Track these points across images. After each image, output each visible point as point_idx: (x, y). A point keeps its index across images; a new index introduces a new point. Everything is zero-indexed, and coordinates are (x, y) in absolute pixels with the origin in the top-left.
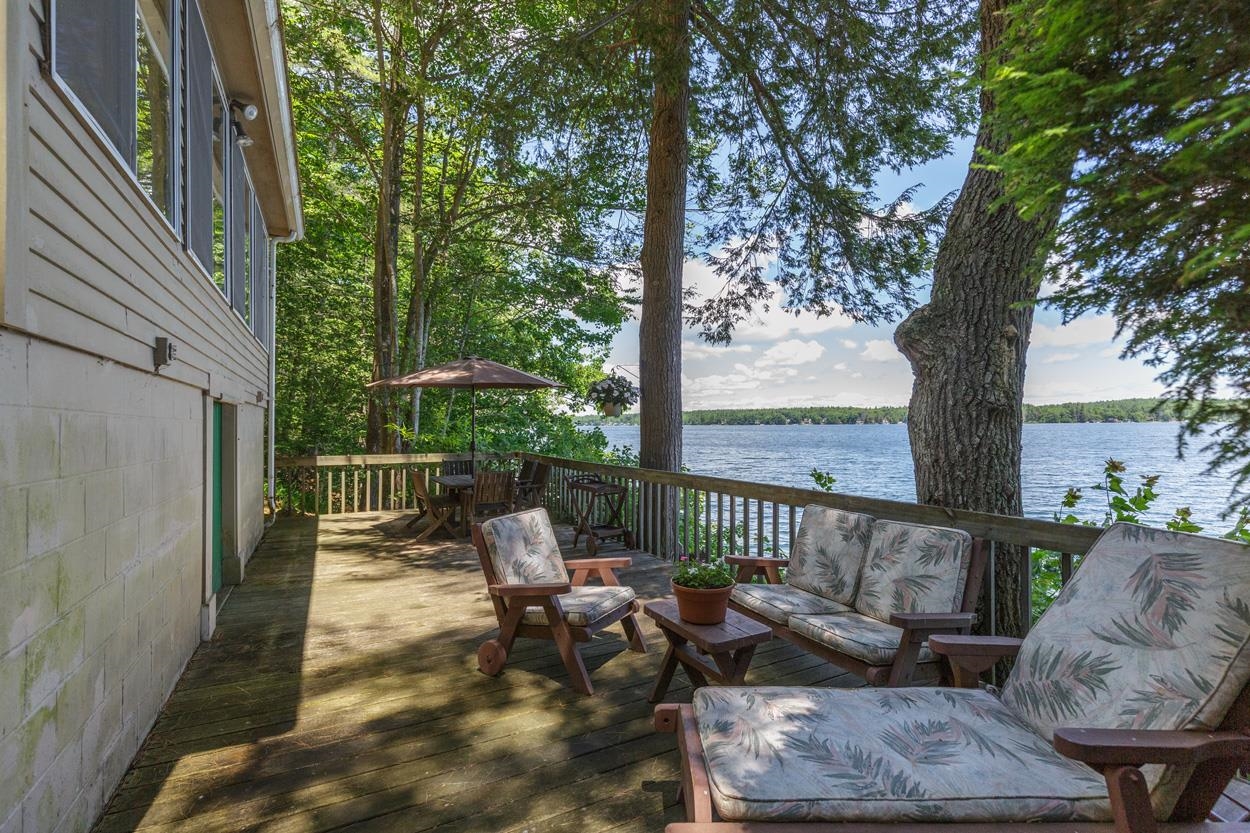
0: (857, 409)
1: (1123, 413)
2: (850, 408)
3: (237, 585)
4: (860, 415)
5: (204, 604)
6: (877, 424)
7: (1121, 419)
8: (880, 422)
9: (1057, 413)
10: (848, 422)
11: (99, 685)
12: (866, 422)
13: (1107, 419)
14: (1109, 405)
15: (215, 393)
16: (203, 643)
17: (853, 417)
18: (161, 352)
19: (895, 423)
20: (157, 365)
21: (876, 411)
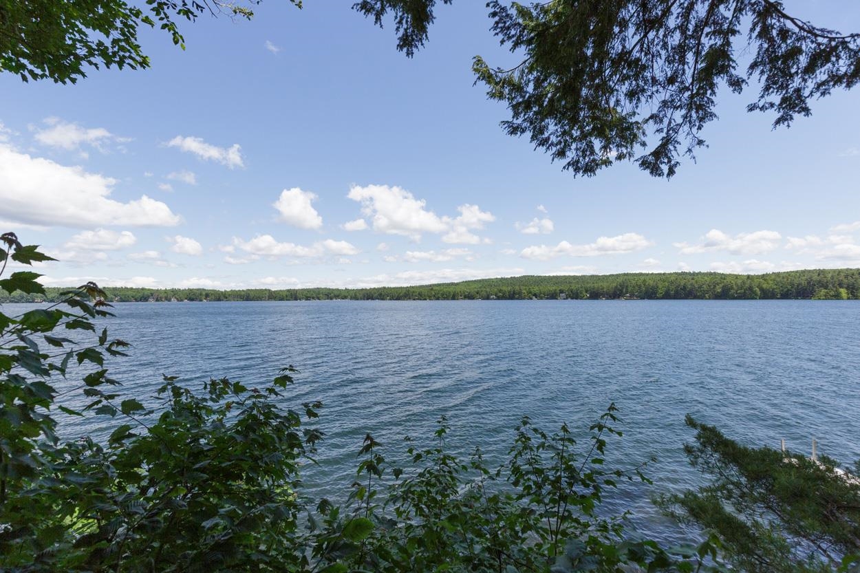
0: (149, 290)
1: (314, 295)
2: (143, 289)
4: (152, 295)
6: (166, 302)
7: (313, 298)
8: (170, 300)
9: (284, 295)
10: (141, 300)
12: (157, 300)
13: (307, 298)
14: (309, 290)
17: (145, 296)
19: (182, 301)
21: (166, 291)
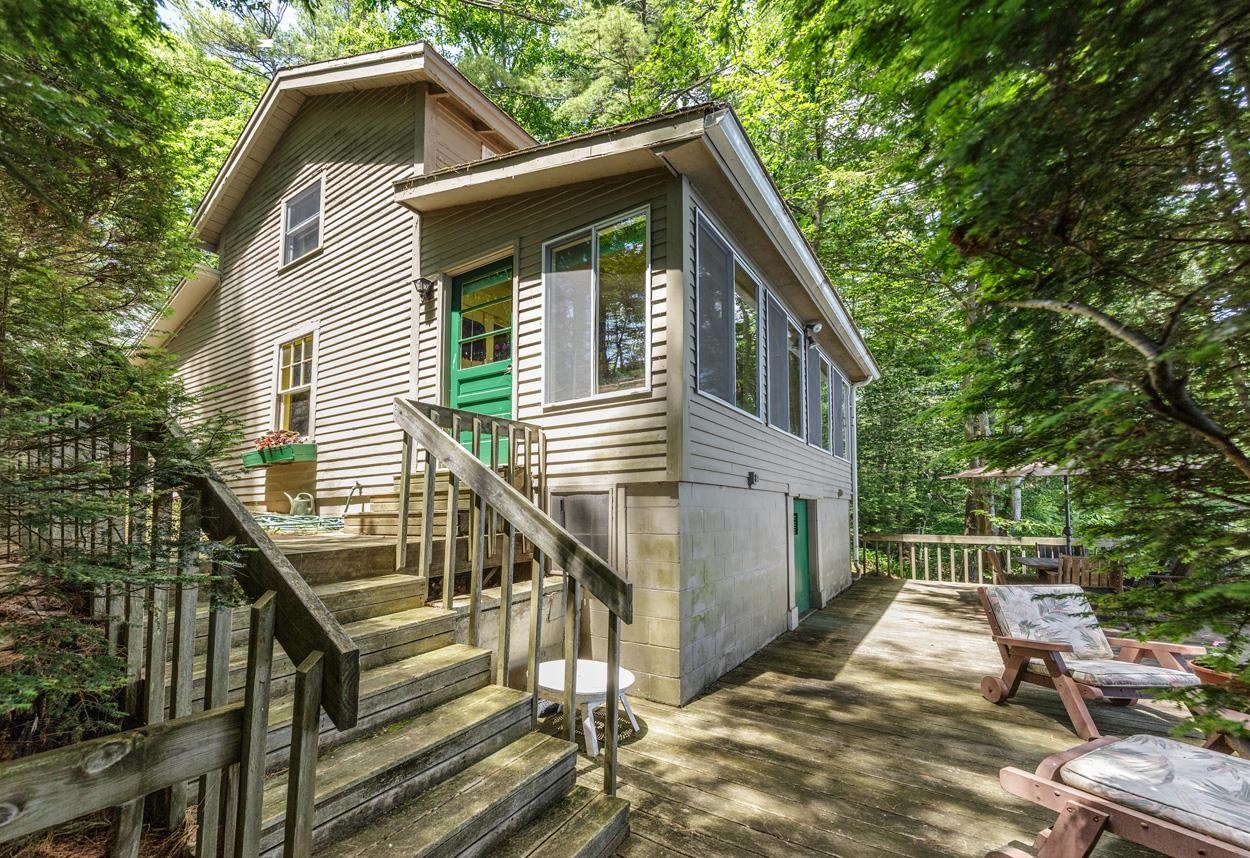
3: (820, 609)
5: (789, 610)
11: (723, 619)
15: (793, 493)
16: (788, 631)
18: (751, 479)
20: (750, 485)
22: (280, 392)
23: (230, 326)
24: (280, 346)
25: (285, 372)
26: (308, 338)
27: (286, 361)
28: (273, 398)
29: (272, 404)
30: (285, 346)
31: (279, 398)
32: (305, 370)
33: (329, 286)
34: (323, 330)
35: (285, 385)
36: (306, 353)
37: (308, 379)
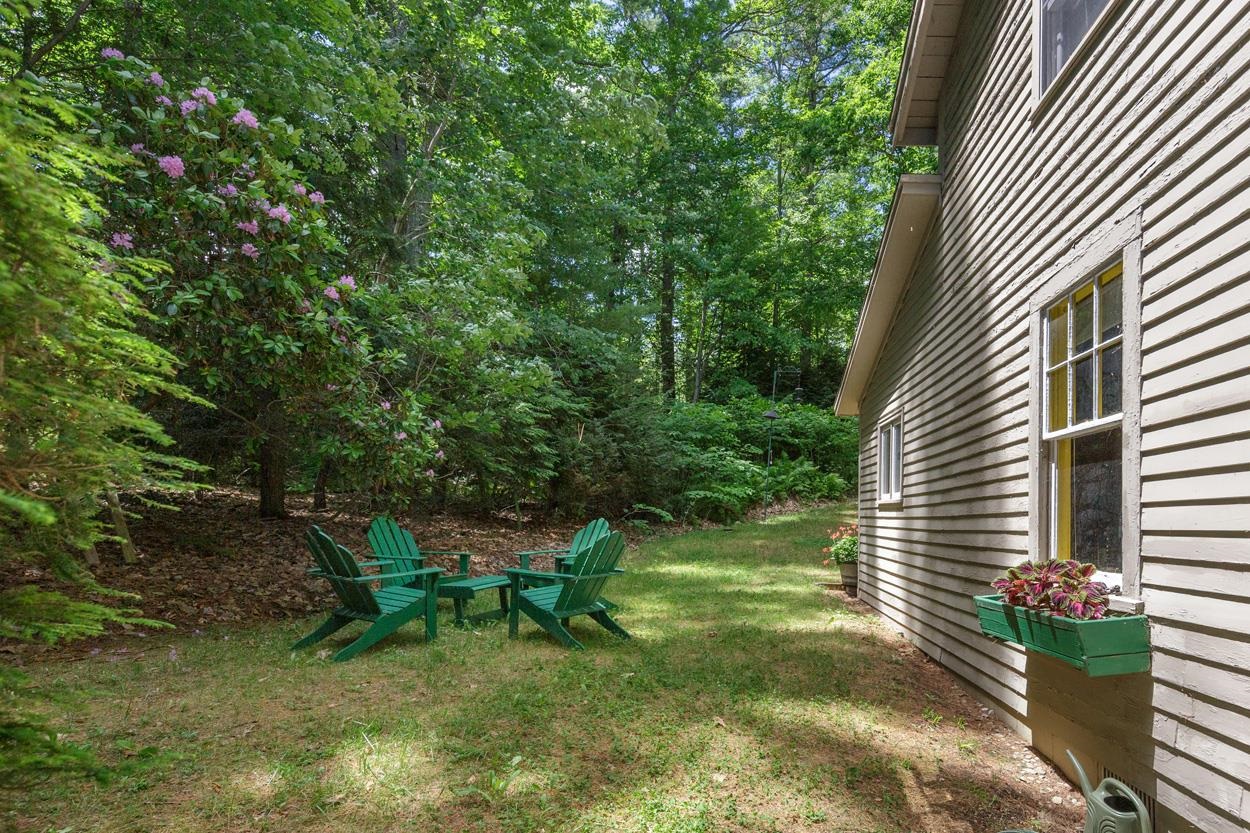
22: (1047, 435)
23: (956, 287)
24: (1043, 311)
25: (1057, 377)
26: (1108, 275)
27: (1057, 353)
28: (1032, 449)
29: (1030, 467)
30: (1052, 311)
31: (1046, 447)
32: (1104, 373)
33: (1164, 81)
34: (1151, 236)
35: (1057, 422)
36: (1104, 320)
37: (1112, 403)
